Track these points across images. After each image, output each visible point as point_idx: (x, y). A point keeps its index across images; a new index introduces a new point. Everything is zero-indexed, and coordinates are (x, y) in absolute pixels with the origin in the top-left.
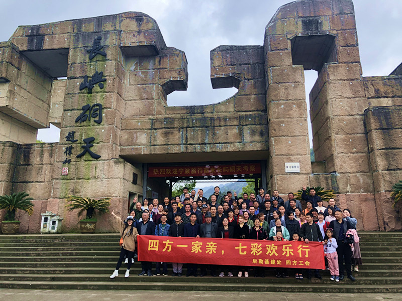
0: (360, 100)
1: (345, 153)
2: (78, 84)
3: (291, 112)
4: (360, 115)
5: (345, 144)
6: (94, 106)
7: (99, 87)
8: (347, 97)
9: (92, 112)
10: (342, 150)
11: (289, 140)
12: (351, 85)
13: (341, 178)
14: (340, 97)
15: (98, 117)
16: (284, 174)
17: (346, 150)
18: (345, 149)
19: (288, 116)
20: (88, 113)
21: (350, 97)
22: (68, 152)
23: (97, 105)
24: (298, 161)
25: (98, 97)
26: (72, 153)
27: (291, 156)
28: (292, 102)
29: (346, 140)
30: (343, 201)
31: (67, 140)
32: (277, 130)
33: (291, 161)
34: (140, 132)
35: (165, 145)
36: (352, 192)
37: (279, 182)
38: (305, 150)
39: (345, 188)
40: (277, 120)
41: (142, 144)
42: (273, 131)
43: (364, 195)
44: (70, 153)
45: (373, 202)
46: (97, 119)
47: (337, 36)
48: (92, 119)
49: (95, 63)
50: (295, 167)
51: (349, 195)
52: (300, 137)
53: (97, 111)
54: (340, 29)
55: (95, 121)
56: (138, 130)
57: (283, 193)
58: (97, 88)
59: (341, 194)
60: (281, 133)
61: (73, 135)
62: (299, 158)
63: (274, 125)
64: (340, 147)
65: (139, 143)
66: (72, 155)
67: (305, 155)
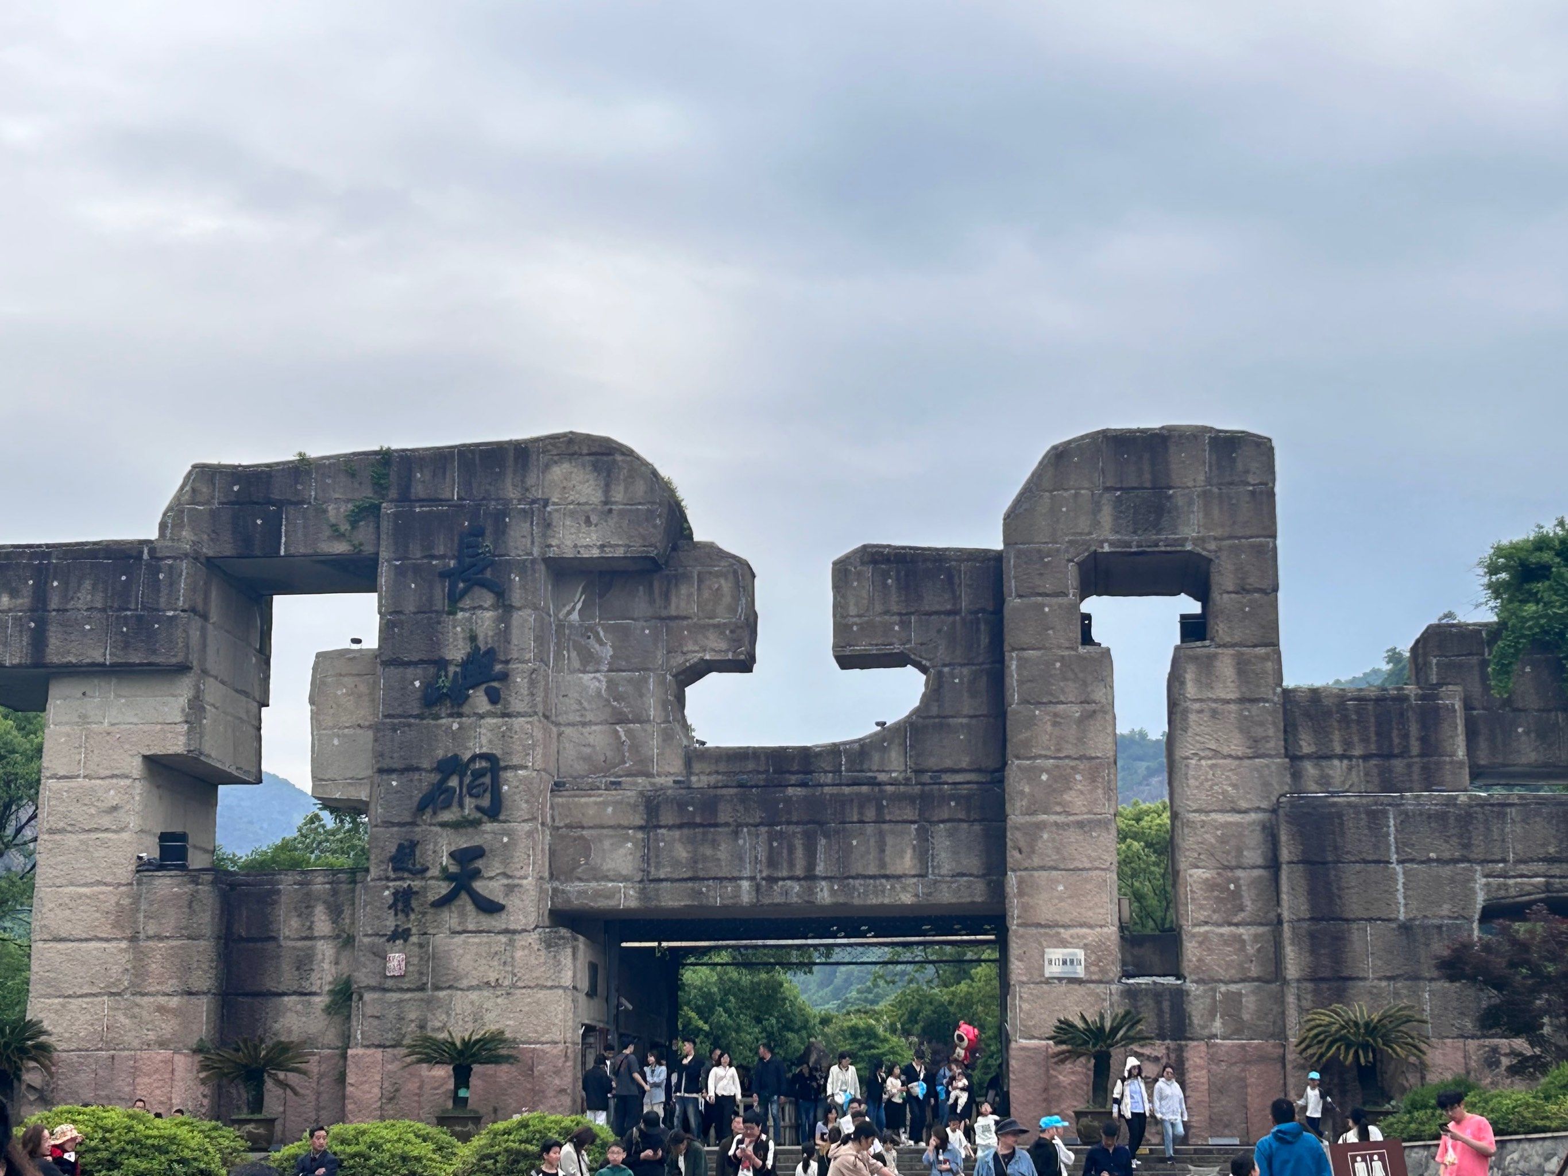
0: (1267, 766)
1: (1213, 924)
2: (417, 684)
3: (1067, 797)
4: (1264, 810)
5: (1217, 898)
6: (474, 758)
7: (485, 699)
8: (1230, 756)
9: (467, 780)
10: (1203, 915)
11: (1058, 882)
12: (1246, 718)
13: (1197, 997)
14: (1210, 754)
15: (488, 795)
16: (1041, 982)
17: (1215, 917)
18: (1214, 911)
19: (1058, 809)
20: (454, 782)
21: (1240, 754)
22: (400, 906)
23: (483, 756)
24: (1081, 944)
25: (483, 731)
26: (413, 910)
27: (1062, 930)
28: (1073, 763)
29: (1218, 885)
30: (1198, 1060)
31: (393, 868)
32: (1024, 850)
33: (1063, 944)
34: (611, 837)
35: (690, 879)
36: (1224, 1038)
37: (1026, 1006)
38: (1102, 911)
39: (1207, 1026)
40: (1028, 818)
41: (621, 875)
42: (1016, 854)
43: (1256, 1047)
44: (407, 910)
45: (1279, 1066)
46: (485, 801)
47: (1218, 557)
48: (469, 802)
49: (467, 615)
50: (1072, 962)
51: (1215, 1045)
52: (1091, 873)
53: (483, 775)
54: (1226, 534)
55: (478, 808)
56: (605, 831)
57: (1033, 1037)
58: (479, 700)
59: (1195, 1043)
60: (1036, 861)
61: (413, 853)
62: (1084, 937)
63: (1018, 835)
64: (1201, 907)
65: (611, 873)
66: (411, 915)
67: (1101, 927)
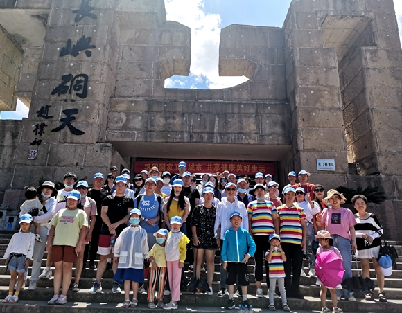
2: (58, 49)
3: (323, 100)
5: (390, 140)
6: (78, 76)
7: (85, 55)
9: (74, 84)
10: (384, 147)
11: (320, 132)
12: (393, 73)
13: (385, 181)
15: (82, 90)
16: (316, 172)
17: (390, 148)
18: (389, 146)
19: (319, 104)
20: (68, 84)
22: (38, 131)
23: (82, 75)
24: (333, 157)
25: (83, 67)
28: (324, 87)
31: (38, 116)
32: (305, 119)
34: (133, 114)
35: (164, 131)
36: (400, 199)
38: (341, 144)
39: (391, 194)
40: (306, 107)
41: (136, 128)
42: (301, 121)
44: (41, 132)
46: (81, 92)
47: (375, 18)
48: (74, 92)
49: (82, 26)
50: (329, 164)
51: (396, 202)
52: (334, 129)
53: (81, 82)
55: (78, 95)
56: (131, 112)
58: (82, 55)
59: (387, 200)
60: (311, 124)
61: (47, 110)
63: (303, 113)
64: (384, 144)
65: (132, 128)
66: (43, 134)
67: (341, 151)
